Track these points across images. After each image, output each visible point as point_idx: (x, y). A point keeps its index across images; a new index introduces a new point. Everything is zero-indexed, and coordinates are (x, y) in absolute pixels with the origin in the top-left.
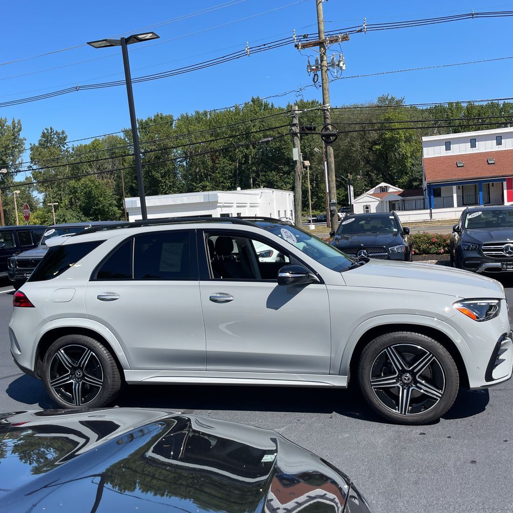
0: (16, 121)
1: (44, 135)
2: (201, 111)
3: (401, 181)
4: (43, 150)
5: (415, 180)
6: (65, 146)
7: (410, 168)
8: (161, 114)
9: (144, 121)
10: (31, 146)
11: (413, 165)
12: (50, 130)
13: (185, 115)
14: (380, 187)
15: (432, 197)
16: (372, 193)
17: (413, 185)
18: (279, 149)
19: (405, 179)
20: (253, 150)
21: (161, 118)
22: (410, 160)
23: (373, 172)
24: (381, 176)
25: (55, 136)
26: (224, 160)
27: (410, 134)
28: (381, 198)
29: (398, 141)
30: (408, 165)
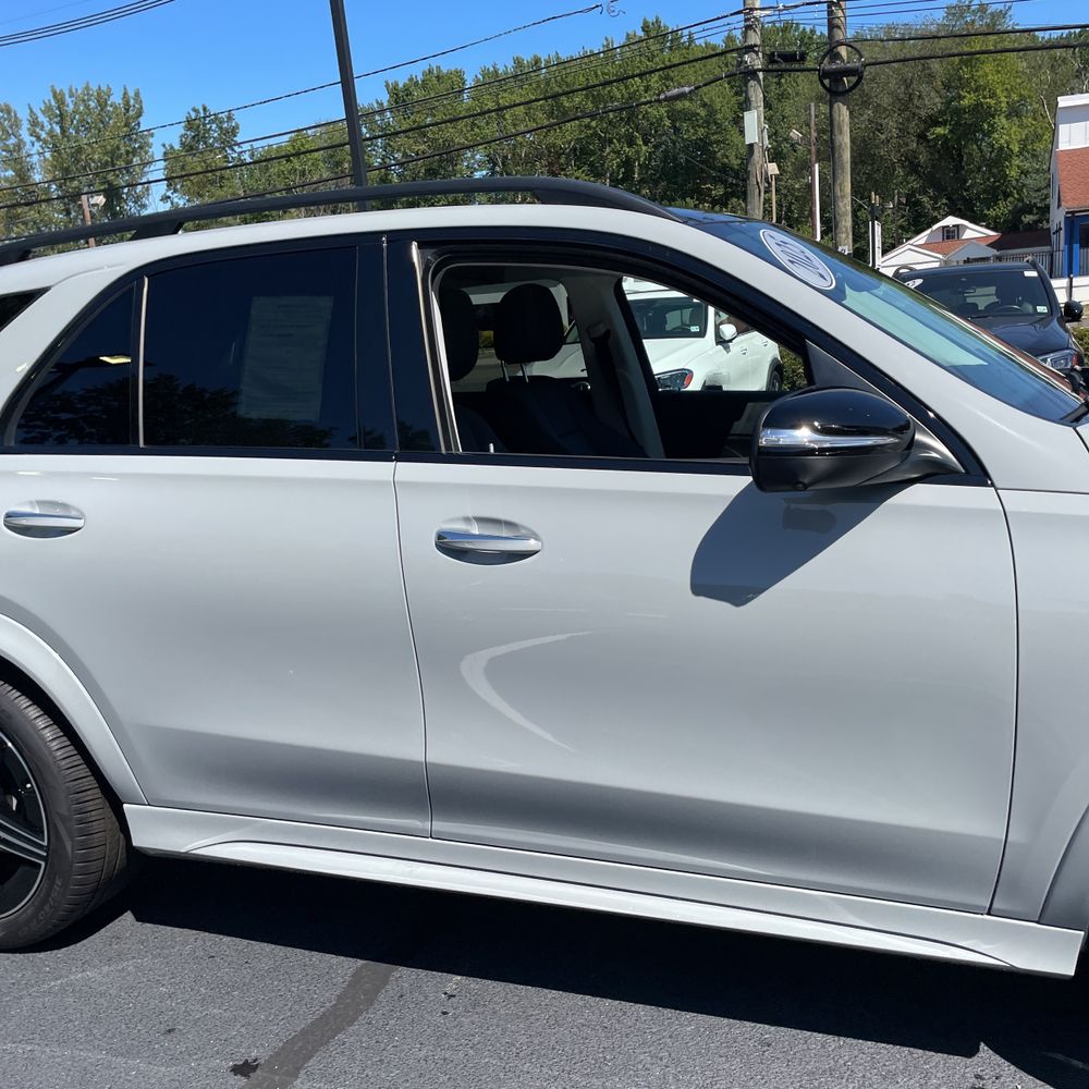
0: (131, 94)
1: (190, 124)
2: (527, 58)
3: (992, 213)
4: (189, 159)
5: (1028, 209)
6: (236, 148)
7: (1017, 180)
8: (438, 67)
9: (401, 85)
10: (163, 150)
11: (1025, 173)
12: (202, 112)
13: (491, 69)
14: (944, 227)
15: (1076, 246)
16: (922, 242)
17: (1022, 222)
18: (703, 145)
19: (1002, 209)
20: (644, 148)
21: (438, 77)
22: (1016, 161)
23: (925, 193)
24: (944, 201)
25: (214, 126)
26: (577, 174)
27: (1021, 95)
28: (944, 254)
29: (990, 114)
30: (1013, 173)
